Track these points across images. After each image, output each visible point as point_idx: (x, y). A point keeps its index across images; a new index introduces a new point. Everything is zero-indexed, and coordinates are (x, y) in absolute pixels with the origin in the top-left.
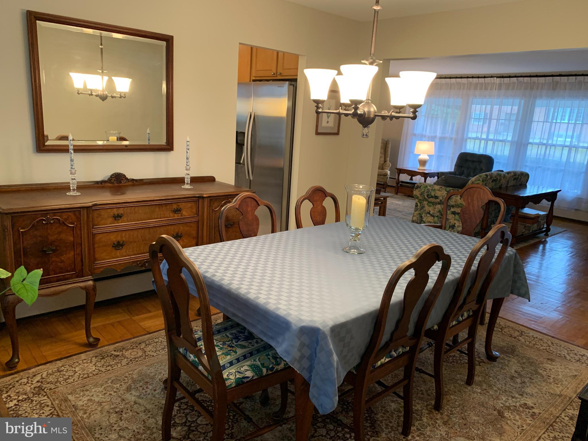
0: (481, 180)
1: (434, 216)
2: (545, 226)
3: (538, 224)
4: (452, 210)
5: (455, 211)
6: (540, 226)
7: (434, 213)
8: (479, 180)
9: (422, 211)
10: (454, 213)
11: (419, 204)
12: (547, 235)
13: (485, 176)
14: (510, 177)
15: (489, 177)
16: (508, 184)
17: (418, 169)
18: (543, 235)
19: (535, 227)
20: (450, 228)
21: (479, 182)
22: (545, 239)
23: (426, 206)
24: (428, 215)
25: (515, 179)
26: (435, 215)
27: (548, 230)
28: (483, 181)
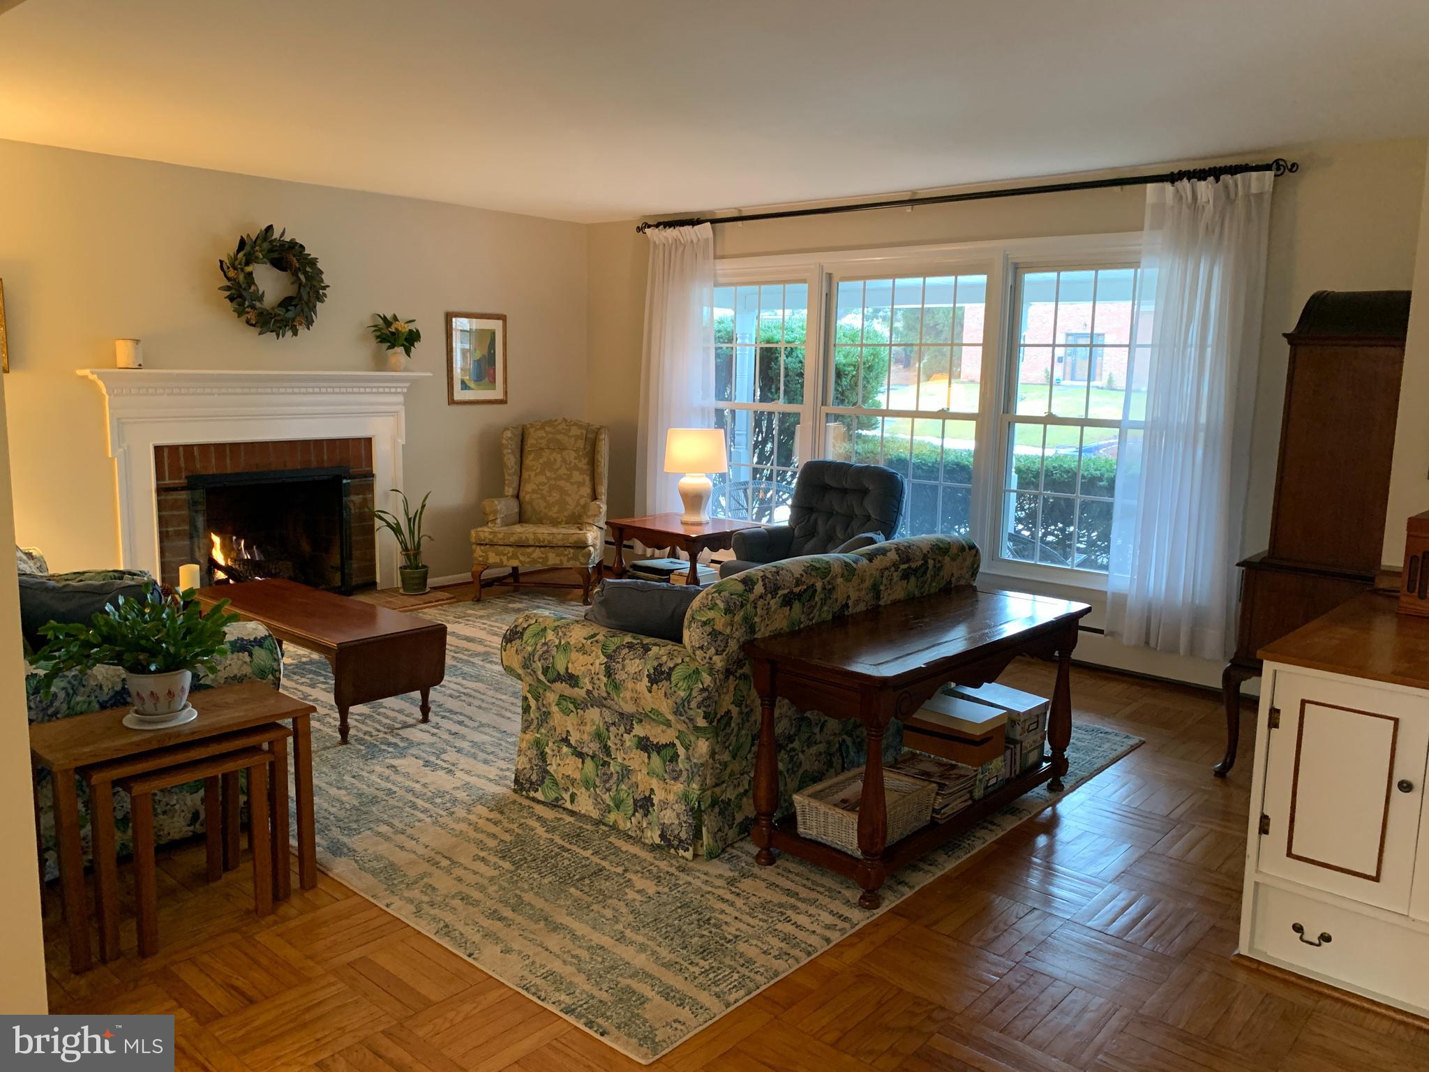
0: (722, 605)
1: (581, 755)
2: (1048, 750)
3: (1013, 755)
4: (639, 730)
5: (647, 738)
6: (1024, 757)
7: (581, 742)
8: (713, 607)
9: (543, 731)
10: (645, 745)
11: (533, 703)
12: (1058, 790)
13: (740, 587)
14: (882, 571)
15: (759, 589)
16: (878, 596)
17: (684, 523)
18: (1041, 790)
19: (998, 768)
20: (635, 811)
21: (711, 614)
22: (1054, 805)
23: (555, 709)
24: (565, 749)
25: (906, 576)
26: (585, 750)
27: (1060, 765)
28: (728, 611)
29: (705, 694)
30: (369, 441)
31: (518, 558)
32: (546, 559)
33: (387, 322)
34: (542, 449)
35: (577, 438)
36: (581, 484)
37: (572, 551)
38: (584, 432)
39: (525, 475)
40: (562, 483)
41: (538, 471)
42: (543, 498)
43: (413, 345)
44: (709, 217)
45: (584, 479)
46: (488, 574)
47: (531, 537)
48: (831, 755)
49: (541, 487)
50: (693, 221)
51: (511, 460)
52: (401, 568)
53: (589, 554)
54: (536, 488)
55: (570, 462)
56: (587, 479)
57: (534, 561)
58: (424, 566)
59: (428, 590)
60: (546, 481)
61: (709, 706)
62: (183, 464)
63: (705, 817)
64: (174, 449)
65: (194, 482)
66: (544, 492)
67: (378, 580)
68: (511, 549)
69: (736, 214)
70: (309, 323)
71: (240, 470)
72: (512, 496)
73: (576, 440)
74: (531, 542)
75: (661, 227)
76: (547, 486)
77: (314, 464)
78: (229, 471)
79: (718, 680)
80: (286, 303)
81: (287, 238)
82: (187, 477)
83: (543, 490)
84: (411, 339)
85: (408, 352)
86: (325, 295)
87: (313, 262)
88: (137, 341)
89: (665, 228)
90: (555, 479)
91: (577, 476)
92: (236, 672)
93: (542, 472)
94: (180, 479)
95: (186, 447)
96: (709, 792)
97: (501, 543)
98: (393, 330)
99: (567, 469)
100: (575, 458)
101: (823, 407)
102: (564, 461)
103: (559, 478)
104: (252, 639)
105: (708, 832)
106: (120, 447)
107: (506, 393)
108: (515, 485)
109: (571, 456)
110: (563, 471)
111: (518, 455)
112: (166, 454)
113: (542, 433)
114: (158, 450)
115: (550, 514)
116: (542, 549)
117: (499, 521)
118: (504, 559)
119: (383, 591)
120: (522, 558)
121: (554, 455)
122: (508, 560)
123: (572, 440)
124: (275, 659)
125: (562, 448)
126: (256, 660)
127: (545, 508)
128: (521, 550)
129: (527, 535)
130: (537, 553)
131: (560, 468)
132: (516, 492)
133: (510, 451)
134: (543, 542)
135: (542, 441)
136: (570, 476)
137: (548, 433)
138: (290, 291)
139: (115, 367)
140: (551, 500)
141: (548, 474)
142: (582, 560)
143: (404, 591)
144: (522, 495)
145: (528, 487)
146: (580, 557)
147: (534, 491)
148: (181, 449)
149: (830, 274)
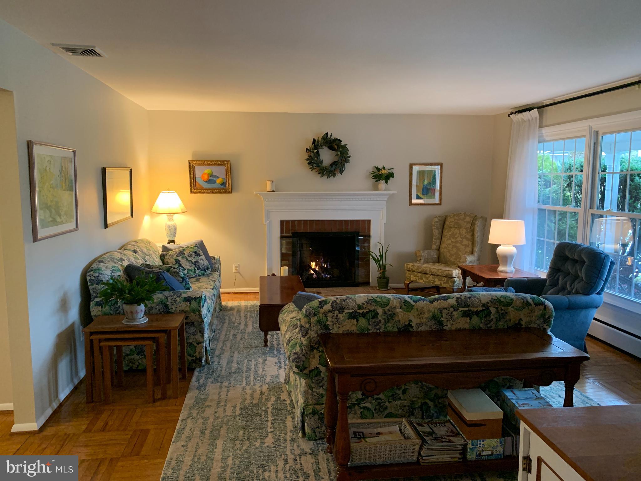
29: (296, 356)
30: (369, 221)
31: (422, 279)
32: (434, 281)
33: (379, 170)
34: (451, 227)
35: (468, 222)
36: (467, 246)
37: (446, 279)
38: (472, 219)
39: (443, 239)
40: (458, 245)
41: (448, 238)
42: (449, 251)
43: (389, 179)
44: (536, 106)
45: (468, 243)
46: (411, 286)
47: (428, 269)
48: (413, 409)
49: (449, 246)
50: (528, 109)
51: (436, 233)
52: (378, 278)
53: (454, 282)
54: (446, 246)
55: (463, 235)
56: (470, 243)
57: (429, 282)
58: (388, 278)
59: (389, 288)
60: (451, 243)
61: (298, 362)
62: (291, 228)
63: (307, 418)
64: (288, 222)
65: (295, 235)
66: (450, 248)
67: (371, 282)
68: (420, 274)
69: (552, 102)
70: (342, 172)
71: (313, 231)
72: (436, 249)
73: (467, 224)
74: (428, 272)
75: (517, 113)
76: (452, 245)
77: (344, 231)
78: (308, 231)
79: (304, 350)
80: (334, 164)
81: (333, 137)
82: (293, 233)
83: (449, 247)
84: (388, 177)
85: (387, 183)
86: (349, 160)
87: (344, 147)
88: (272, 181)
89: (518, 113)
90: (455, 242)
91: (465, 242)
92: (183, 309)
93: (450, 239)
94: (290, 233)
95: (292, 221)
96: (311, 407)
97: (416, 271)
98: (380, 173)
99: (461, 237)
100: (465, 233)
101: (590, 210)
102: (460, 233)
103: (456, 242)
104: (193, 297)
105: (308, 426)
106: (268, 221)
107: (441, 200)
108: (438, 244)
109: (463, 231)
110: (459, 239)
111: (441, 230)
112: (285, 223)
113: (453, 220)
114: (282, 222)
115: (451, 259)
116: (433, 276)
117: (422, 261)
118: (417, 278)
119: (372, 286)
120: (424, 279)
121: (456, 230)
122: (419, 279)
123: (465, 224)
124: (199, 306)
125: (460, 227)
126: (192, 305)
127: (449, 256)
128: (424, 276)
129: (427, 269)
130: (431, 278)
131: (458, 237)
132: (438, 247)
133: (436, 228)
134: (433, 273)
135: (451, 224)
136: (462, 241)
137: (455, 219)
138: (336, 159)
139: (266, 191)
140: (452, 253)
141: (452, 240)
142: (450, 284)
143: (379, 288)
144: (440, 249)
145: (443, 246)
146: (450, 283)
147: (445, 248)
148: (291, 222)
149: (597, 131)
